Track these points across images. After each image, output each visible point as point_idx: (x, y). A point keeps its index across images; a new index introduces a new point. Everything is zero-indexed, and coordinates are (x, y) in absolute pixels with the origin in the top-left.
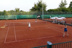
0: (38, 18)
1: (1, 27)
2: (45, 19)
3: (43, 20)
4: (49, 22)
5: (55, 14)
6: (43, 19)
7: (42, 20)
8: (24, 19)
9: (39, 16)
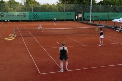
0: (76, 20)
1: (6, 39)
2: (96, 23)
3: (92, 25)
4: (109, 30)
5: (117, 11)
6: (91, 22)
7: (89, 24)
8: (45, 21)
9: (80, 16)
